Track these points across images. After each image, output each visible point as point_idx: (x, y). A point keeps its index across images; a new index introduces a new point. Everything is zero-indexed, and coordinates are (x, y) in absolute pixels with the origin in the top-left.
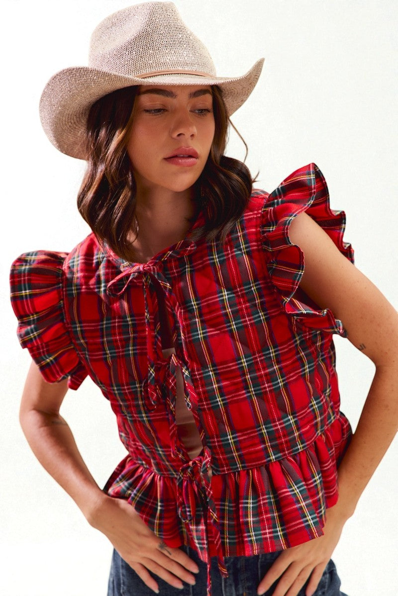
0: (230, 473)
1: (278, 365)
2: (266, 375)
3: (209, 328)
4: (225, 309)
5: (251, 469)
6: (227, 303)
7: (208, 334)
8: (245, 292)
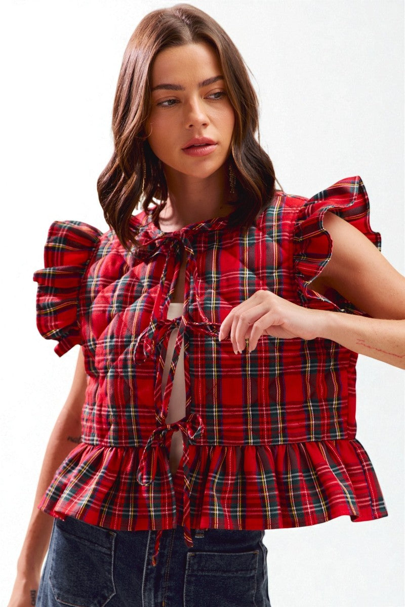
0: (205, 446)
1: (279, 352)
2: (266, 358)
3: (222, 301)
4: (243, 286)
5: (227, 446)
6: (246, 281)
7: (220, 305)
8: (266, 275)
